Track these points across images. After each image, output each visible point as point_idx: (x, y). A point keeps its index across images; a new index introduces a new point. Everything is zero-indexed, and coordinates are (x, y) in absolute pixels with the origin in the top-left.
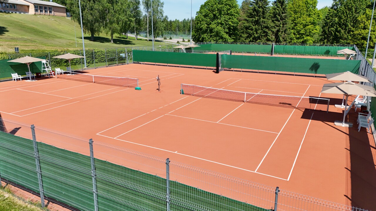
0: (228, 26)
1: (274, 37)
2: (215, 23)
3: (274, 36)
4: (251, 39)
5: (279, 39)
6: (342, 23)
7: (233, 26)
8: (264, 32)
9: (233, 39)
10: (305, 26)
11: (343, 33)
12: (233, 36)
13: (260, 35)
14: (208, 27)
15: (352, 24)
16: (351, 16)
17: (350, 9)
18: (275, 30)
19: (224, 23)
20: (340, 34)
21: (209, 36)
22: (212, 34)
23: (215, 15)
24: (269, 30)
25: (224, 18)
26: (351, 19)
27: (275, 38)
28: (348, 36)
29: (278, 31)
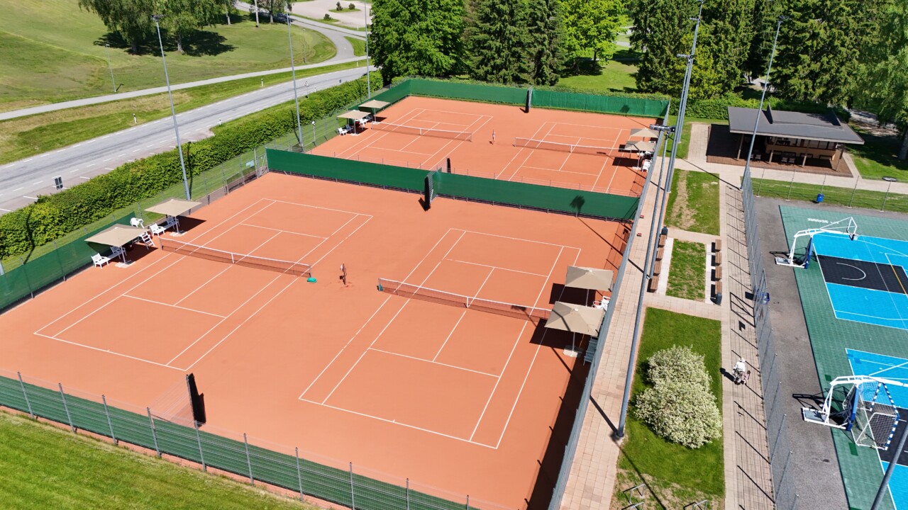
0: (441, 32)
1: (532, 64)
2: (414, 30)
3: (533, 61)
4: (489, 68)
5: (543, 70)
6: (655, 44)
7: (452, 34)
8: (514, 54)
9: (454, 58)
10: (597, 20)
11: (657, 64)
12: (453, 53)
13: (506, 59)
14: (400, 40)
15: (673, 47)
16: (671, 32)
17: (670, 19)
18: (534, 51)
19: (432, 27)
20: (652, 66)
21: (403, 57)
22: (409, 55)
23: (413, 14)
24: (524, 49)
25: (433, 19)
26: (671, 38)
27: (535, 66)
28: (664, 72)
29: (540, 53)
